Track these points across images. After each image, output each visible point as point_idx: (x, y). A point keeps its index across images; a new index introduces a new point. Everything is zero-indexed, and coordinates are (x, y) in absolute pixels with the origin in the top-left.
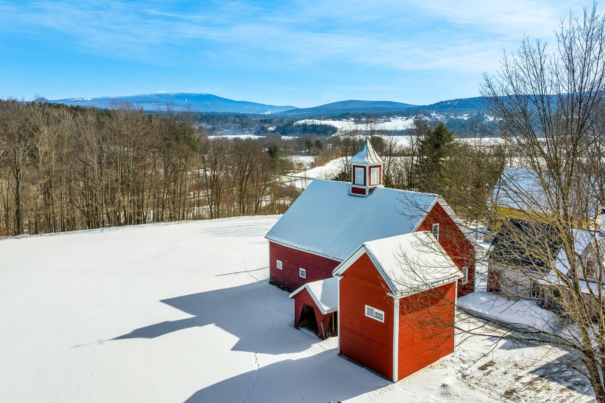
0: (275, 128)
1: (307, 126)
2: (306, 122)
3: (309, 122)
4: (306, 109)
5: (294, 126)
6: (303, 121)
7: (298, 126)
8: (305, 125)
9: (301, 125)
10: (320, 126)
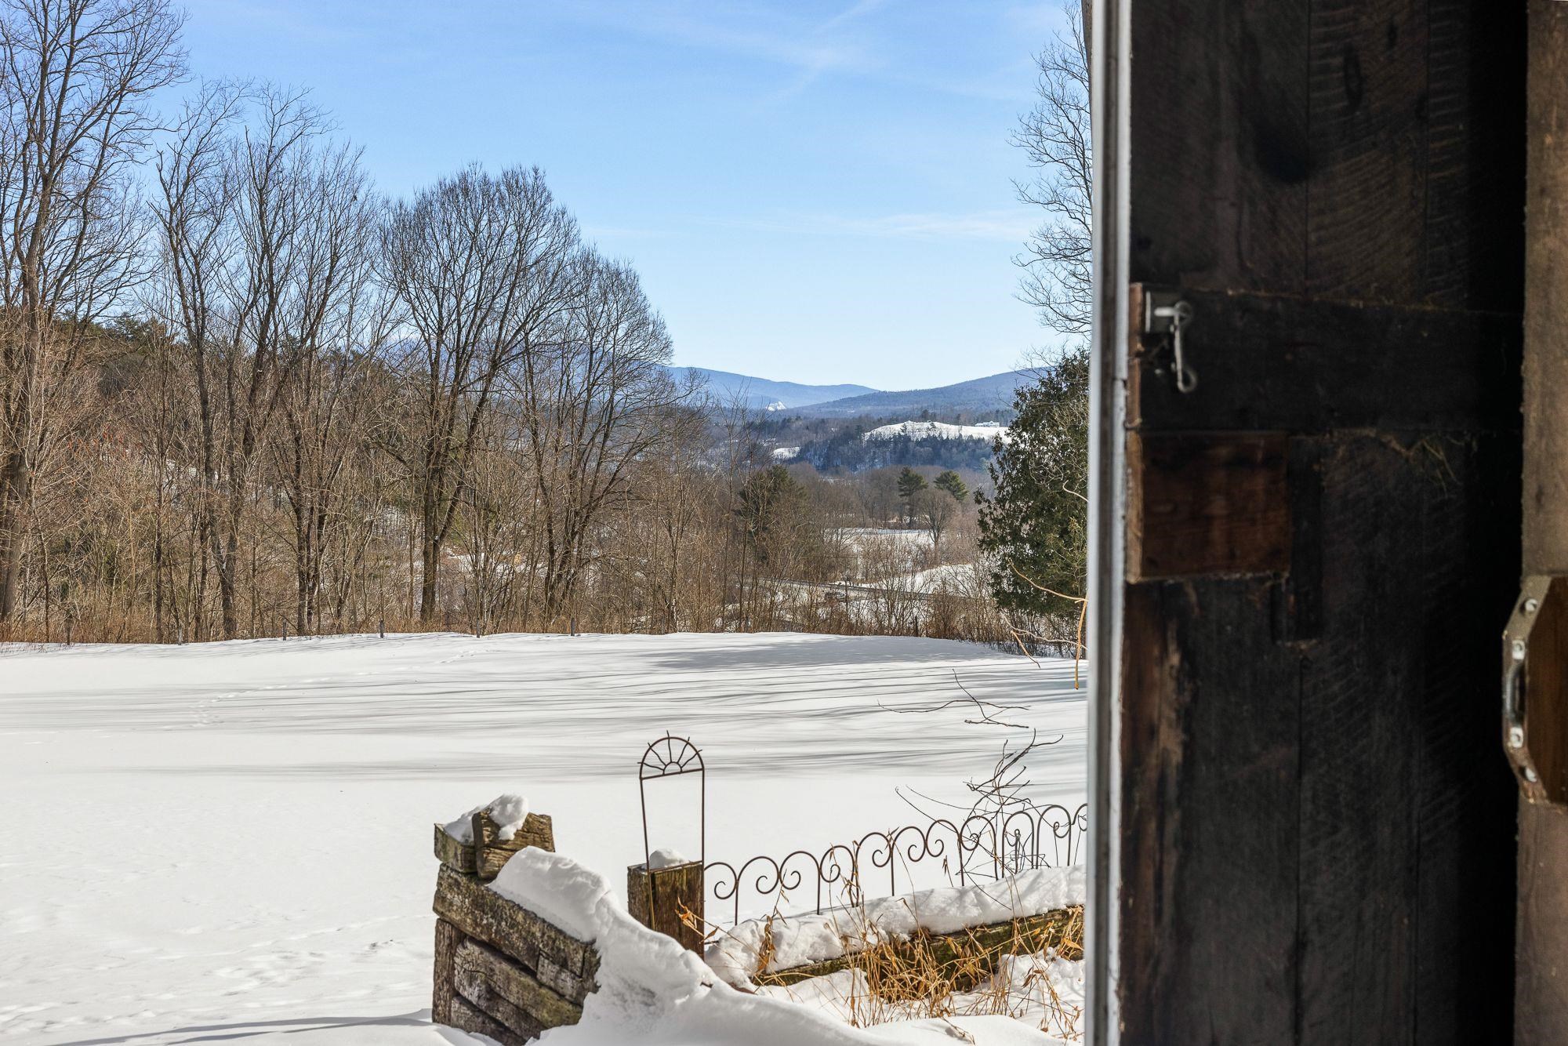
0: (797, 449)
1: (911, 445)
2: (909, 428)
3: (919, 430)
4: (910, 393)
5: (864, 444)
6: (897, 428)
7: (880, 443)
8: (903, 440)
9: (889, 441)
10: (959, 443)
